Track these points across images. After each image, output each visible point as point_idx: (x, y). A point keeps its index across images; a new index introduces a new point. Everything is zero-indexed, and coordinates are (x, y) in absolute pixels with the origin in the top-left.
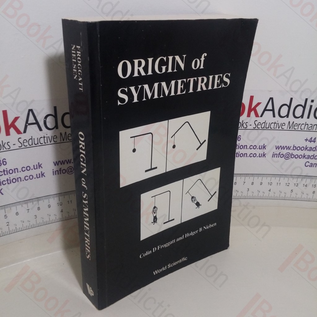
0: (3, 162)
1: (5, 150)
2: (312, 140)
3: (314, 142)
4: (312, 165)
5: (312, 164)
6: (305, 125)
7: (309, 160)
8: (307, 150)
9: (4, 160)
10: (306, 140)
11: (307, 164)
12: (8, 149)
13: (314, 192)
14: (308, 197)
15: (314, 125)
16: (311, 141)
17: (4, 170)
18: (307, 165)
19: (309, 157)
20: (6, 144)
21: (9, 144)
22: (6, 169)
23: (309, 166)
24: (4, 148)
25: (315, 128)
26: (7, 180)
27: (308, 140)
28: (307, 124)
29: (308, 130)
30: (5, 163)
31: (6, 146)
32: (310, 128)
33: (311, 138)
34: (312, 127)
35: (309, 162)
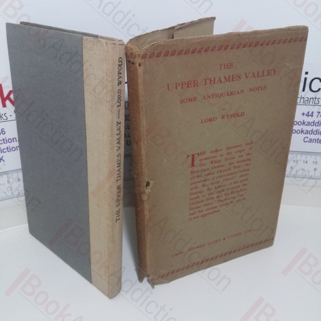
0: (2, 132)
1: (3, 120)
2: (309, 114)
3: (312, 116)
4: (311, 141)
5: (311, 139)
6: (301, 98)
7: (308, 135)
8: (305, 125)
9: (3, 130)
10: (303, 114)
11: (306, 139)
12: (6, 120)
13: (315, 169)
14: (310, 175)
15: (310, 99)
16: (308, 116)
17: (3, 139)
18: (305, 141)
19: (307, 132)
20: (3, 115)
21: (5, 115)
22: (6, 138)
23: (308, 142)
24: (2, 119)
25: (312, 102)
26: (7, 148)
27: (305, 114)
28: (303, 98)
29: (304, 104)
30: (3, 133)
31: (3, 116)
32: (306, 102)
33: (308, 112)
34: (308, 100)
35: (307, 138)
